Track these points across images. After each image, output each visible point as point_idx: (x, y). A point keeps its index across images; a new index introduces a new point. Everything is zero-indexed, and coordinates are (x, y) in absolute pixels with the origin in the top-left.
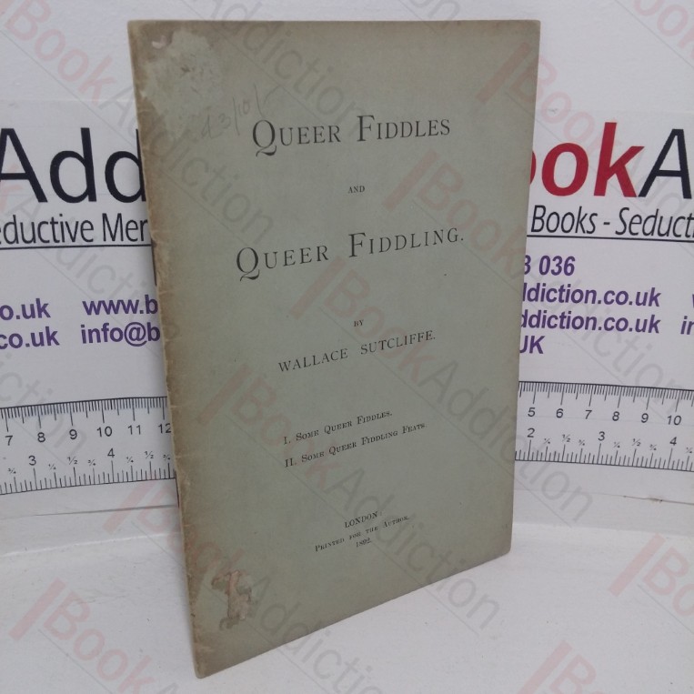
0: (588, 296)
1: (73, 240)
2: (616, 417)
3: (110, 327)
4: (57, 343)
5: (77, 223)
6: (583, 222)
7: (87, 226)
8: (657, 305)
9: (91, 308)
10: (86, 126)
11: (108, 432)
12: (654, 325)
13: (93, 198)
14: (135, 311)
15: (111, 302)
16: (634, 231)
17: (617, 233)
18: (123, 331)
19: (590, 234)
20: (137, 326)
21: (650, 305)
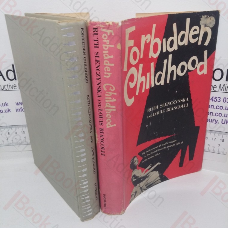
1: (12, 89)
4: (10, 112)
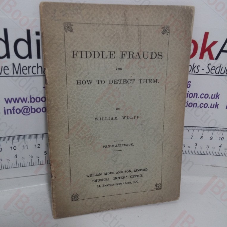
0: (195, 95)
2: (202, 138)
3: (16, 108)
5: (2, 67)
6: (195, 69)
8: (218, 99)
9: (8, 101)
10: (6, 27)
11: (15, 148)
12: (217, 106)
14: (26, 102)
15: (16, 99)
16: (212, 72)
17: (206, 73)
18: (21, 110)
19: (197, 73)
20: (27, 108)
21: (216, 98)
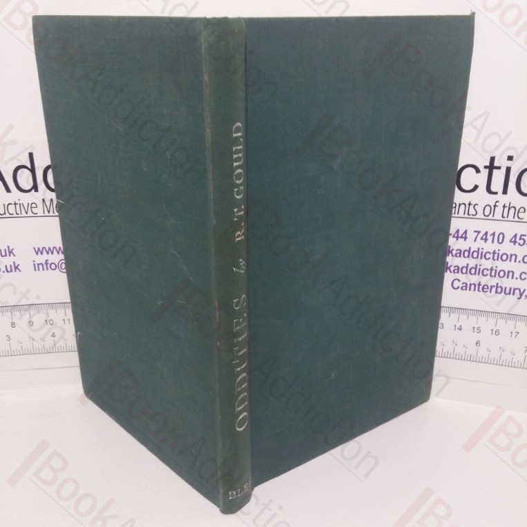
1: (27, 213)
4: (20, 271)
7: (34, 205)
13: (36, 190)
